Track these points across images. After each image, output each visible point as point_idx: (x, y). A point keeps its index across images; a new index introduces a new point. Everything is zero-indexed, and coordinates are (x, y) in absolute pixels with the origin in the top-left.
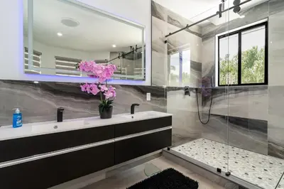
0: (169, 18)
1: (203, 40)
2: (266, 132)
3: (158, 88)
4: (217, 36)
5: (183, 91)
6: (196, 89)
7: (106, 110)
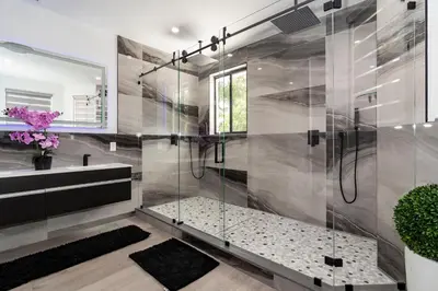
0: (145, 54)
1: (200, 79)
2: (246, 182)
3: (129, 136)
4: (212, 76)
5: (169, 141)
6: (190, 138)
7: (42, 161)
